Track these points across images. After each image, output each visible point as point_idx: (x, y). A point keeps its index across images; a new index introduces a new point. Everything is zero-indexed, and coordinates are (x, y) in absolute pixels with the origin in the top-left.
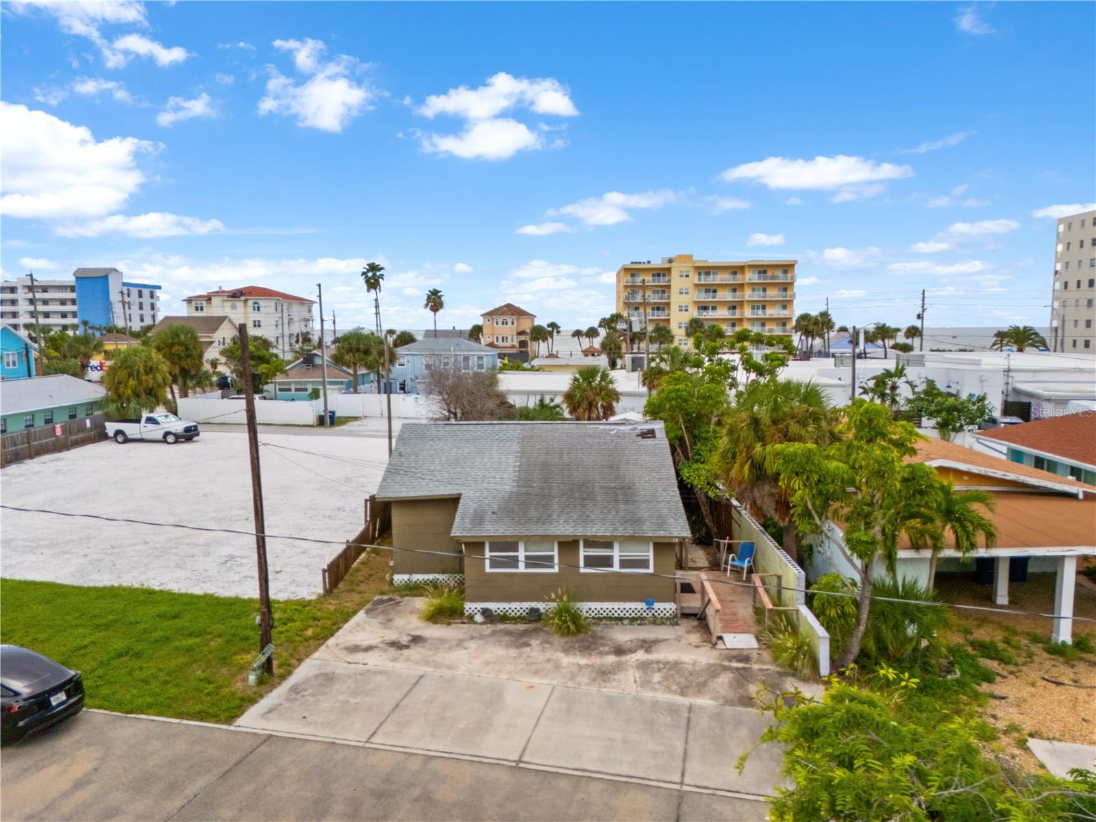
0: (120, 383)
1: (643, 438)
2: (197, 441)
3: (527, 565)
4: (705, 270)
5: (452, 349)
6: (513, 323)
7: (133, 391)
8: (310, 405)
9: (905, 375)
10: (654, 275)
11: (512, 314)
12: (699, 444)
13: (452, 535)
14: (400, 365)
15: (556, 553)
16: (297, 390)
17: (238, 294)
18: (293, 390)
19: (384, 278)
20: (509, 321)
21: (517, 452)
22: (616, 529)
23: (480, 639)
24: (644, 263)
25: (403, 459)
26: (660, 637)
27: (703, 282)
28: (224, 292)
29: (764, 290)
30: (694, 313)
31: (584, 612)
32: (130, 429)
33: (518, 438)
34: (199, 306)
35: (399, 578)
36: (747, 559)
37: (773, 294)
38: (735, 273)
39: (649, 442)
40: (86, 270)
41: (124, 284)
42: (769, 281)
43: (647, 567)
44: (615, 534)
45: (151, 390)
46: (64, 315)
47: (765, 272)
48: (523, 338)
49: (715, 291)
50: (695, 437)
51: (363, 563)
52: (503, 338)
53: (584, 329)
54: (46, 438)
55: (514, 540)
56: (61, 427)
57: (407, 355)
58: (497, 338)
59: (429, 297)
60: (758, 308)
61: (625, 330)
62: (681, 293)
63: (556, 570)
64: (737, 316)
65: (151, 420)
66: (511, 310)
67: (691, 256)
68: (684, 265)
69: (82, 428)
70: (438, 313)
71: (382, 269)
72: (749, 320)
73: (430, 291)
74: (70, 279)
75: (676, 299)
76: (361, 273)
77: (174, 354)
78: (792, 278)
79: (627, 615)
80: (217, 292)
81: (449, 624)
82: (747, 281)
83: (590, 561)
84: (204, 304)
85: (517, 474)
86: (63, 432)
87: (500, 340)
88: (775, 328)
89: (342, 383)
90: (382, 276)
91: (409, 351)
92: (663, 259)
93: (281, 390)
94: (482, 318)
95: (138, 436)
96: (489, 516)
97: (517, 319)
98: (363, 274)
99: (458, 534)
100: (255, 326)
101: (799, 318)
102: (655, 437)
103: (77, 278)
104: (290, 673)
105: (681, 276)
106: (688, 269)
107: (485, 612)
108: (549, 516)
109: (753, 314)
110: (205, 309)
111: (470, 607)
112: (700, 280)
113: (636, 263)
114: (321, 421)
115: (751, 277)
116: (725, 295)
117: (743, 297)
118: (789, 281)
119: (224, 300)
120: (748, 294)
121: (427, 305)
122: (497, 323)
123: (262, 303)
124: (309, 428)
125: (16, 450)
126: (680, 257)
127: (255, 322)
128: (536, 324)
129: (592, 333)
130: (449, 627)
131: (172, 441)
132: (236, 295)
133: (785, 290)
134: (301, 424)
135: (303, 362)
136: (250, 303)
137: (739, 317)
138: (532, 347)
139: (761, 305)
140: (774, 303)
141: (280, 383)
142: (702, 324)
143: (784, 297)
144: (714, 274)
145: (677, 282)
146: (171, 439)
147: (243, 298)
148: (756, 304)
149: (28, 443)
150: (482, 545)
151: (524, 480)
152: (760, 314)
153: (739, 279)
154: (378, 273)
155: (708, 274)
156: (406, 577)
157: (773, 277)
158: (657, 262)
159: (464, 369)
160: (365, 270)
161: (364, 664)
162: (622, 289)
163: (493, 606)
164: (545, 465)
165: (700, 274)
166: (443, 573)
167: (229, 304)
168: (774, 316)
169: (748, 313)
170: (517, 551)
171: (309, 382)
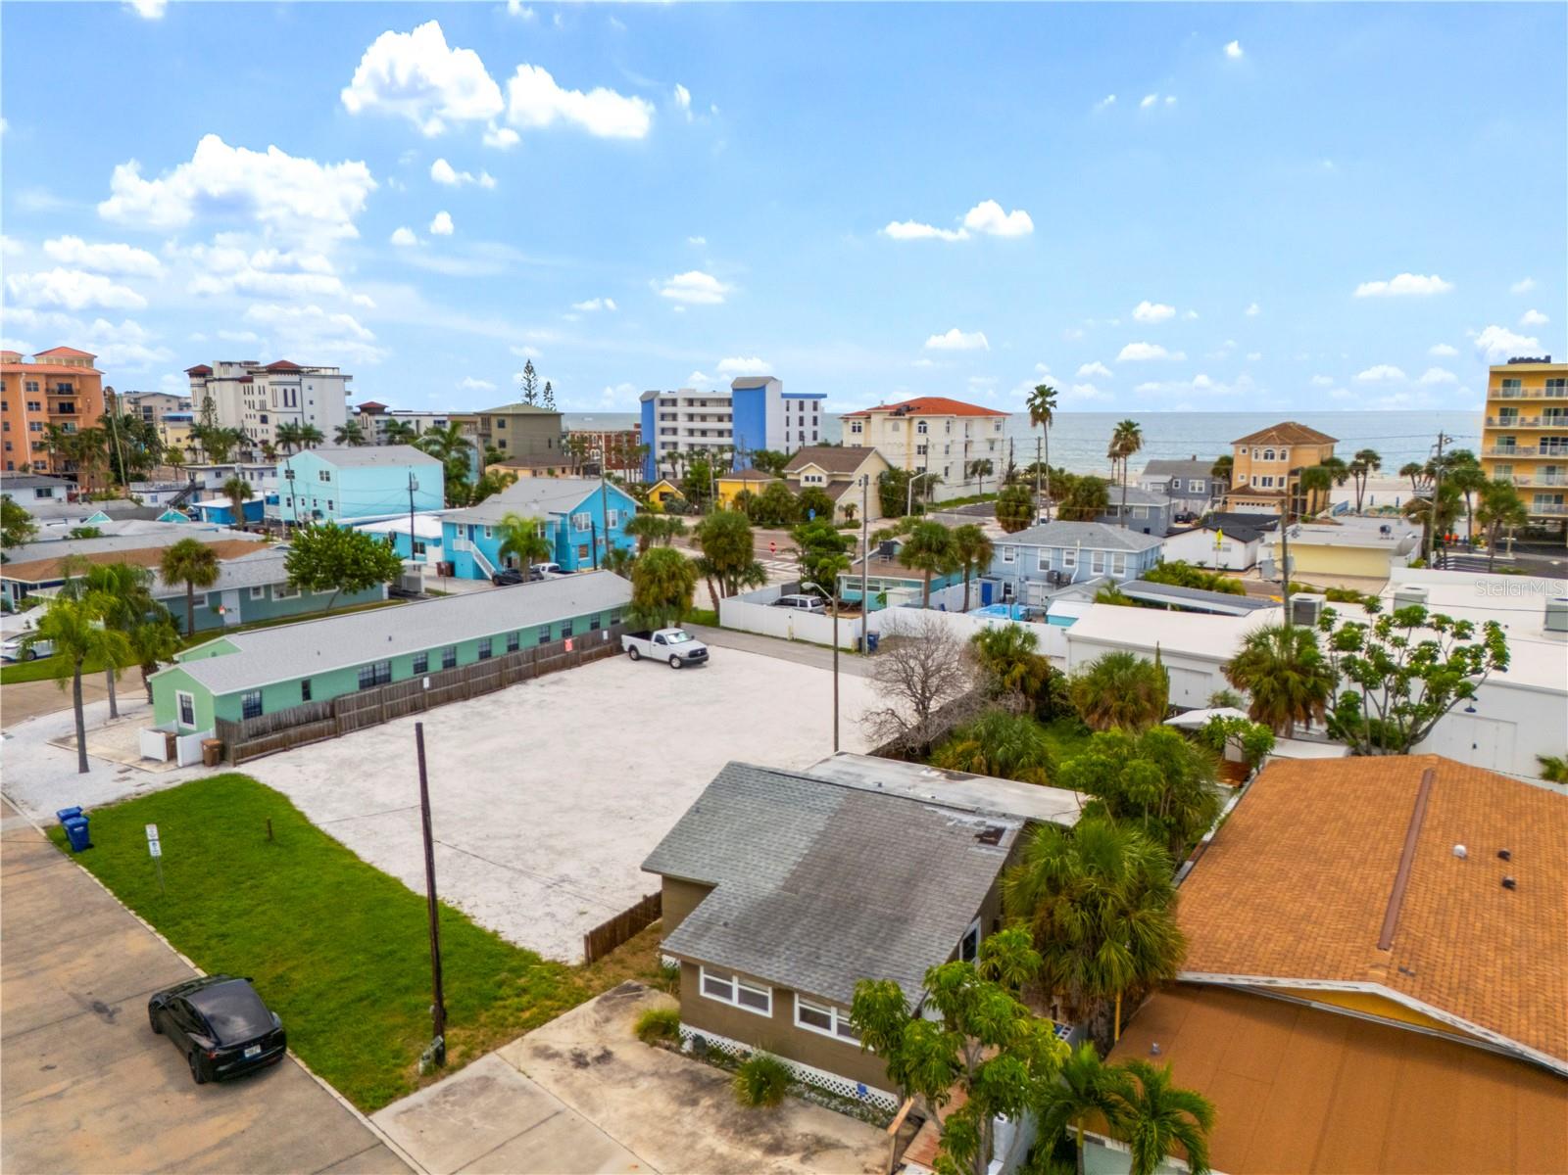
0: (643, 589)
3: (740, 1001)
5: (1079, 543)
6: (1283, 457)
7: (654, 600)
10: (1550, 384)
11: (1284, 443)
14: (1007, 560)
15: (770, 995)
17: (903, 410)
20: (1277, 453)
22: (830, 988)
23: (661, 1077)
24: (1538, 361)
26: (845, 1141)
28: (886, 407)
31: (798, 1073)
32: (643, 646)
34: (857, 425)
39: (985, 850)
40: (743, 380)
41: (784, 396)
44: (831, 995)
46: (721, 433)
52: (1264, 479)
54: (555, 654)
56: (573, 642)
57: (1017, 546)
58: (1255, 478)
59: (1118, 436)
63: (769, 1014)
69: (599, 641)
71: (1055, 393)
74: (728, 392)
76: (1026, 400)
79: (844, 1093)
80: (879, 408)
81: (653, 1044)
83: (806, 1016)
84: (863, 423)
85: (795, 867)
86: (575, 646)
87: (1260, 481)
89: (919, 585)
90: (1054, 404)
91: (1020, 541)
94: (1232, 447)
95: (649, 656)
96: (717, 928)
97: (1293, 449)
98: (1029, 400)
100: (920, 454)
102: (996, 843)
103: (734, 389)
104: (462, 1066)
107: (698, 1041)
108: (778, 944)
110: (861, 432)
111: (686, 1029)
114: (859, 646)
119: (886, 419)
122: (1257, 457)
123: (931, 423)
124: (845, 654)
125: (520, 670)
127: (919, 447)
128: (1330, 455)
130: (651, 1050)
131: (677, 665)
132: (901, 411)
134: (841, 646)
135: (879, 553)
136: (916, 422)
141: (849, 579)
146: (676, 662)
147: (907, 416)
149: (534, 661)
150: (695, 966)
151: (792, 884)
160: (1032, 396)
161: (529, 1077)
163: (707, 1036)
164: (835, 860)
167: (889, 425)
170: (730, 981)
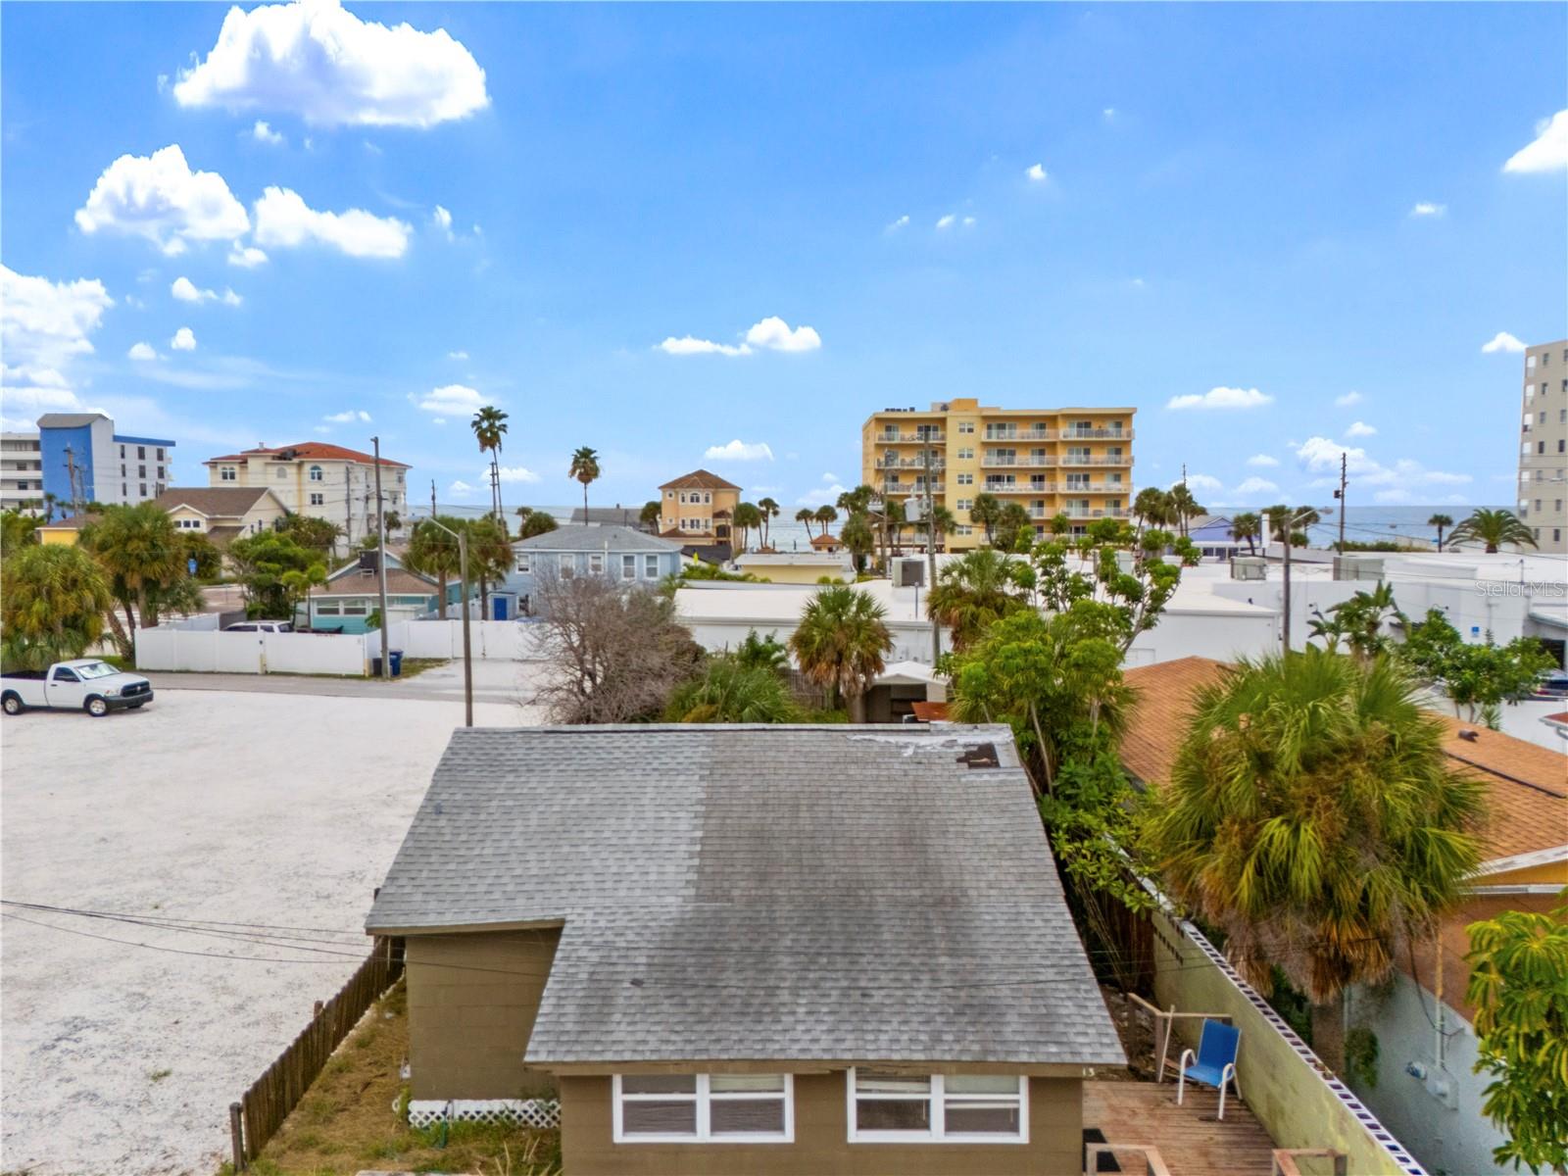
0: (18, 607)
1: (972, 766)
2: (147, 710)
3: (716, 1127)
4: (998, 422)
5: (606, 545)
6: (707, 500)
7: (40, 622)
8: (359, 641)
9: (1393, 603)
10: (920, 429)
11: (706, 486)
12: (1072, 762)
13: (528, 1058)
14: (521, 569)
15: (788, 1096)
16: (348, 611)
17: (290, 454)
18: (342, 610)
19: (508, 430)
20: (702, 497)
21: (700, 802)
22: (936, 1038)
24: (905, 410)
25: (442, 822)
27: (994, 439)
28: (267, 451)
29: (1087, 452)
30: (981, 486)
32: (29, 690)
33: (701, 766)
34: (228, 471)
35: (422, 1109)
36: (1228, 1067)
37: (1099, 457)
38: (1042, 426)
39: (985, 776)
40: (56, 416)
41: (116, 439)
42: (1094, 439)
43: (1014, 1128)
44: (937, 1056)
45: (76, 617)
46: (22, 485)
47: (1088, 425)
48: (722, 522)
49: (1012, 453)
50: (1059, 743)
51: (361, 1044)
52: (692, 522)
53: (815, 506)
55: (685, 1071)
57: (534, 553)
58: (683, 521)
59: (576, 461)
60: (1078, 479)
61: (880, 513)
62: (962, 456)
63: (788, 1136)
64: (1046, 491)
65: (65, 675)
66: (704, 481)
67: (975, 401)
68: (965, 413)
70: (590, 485)
71: (504, 416)
72: (1065, 496)
73: (578, 451)
74: (32, 431)
75: (954, 466)
76: (471, 423)
77: (130, 555)
78: (1129, 434)
80: (257, 451)
82: (1061, 438)
83: (873, 1114)
84: (237, 468)
85: (696, 862)
87: (688, 526)
88: (1103, 509)
89: (422, 600)
90: (503, 428)
91: (536, 547)
92: (933, 405)
93: (320, 611)
94: (660, 492)
95: (43, 703)
96: (624, 993)
97: (714, 494)
98: (475, 423)
99: (542, 1057)
100: (314, 502)
101: (1141, 494)
102: (997, 765)
103: (42, 429)
105: (962, 430)
106: (971, 421)
108: (772, 991)
109: (1069, 488)
110: (237, 476)
112: (989, 436)
113: (893, 410)
114: (377, 669)
115: (1066, 432)
116: (1026, 460)
117: (1055, 462)
118: (1125, 439)
119: (267, 464)
120: (1063, 458)
121: (573, 472)
122: (683, 500)
123: (324, 468)
124: (354, 682)
126: (959, 401)
127: (313, 496)
128: (742, 500)
129: (826, 514)
131: (101, 711)
132: (284, 456)
133: (1118, 452)
134: (344, 673)
135: (359, 566)
136: (307, 468)
137: (1050, 492)
138: (737, 536)
139: (1081, 474)
140: (1101, 471)
141: (320, 601)
142: (995, 503)
143: (1116, 463)
144: (1011, 427)
145: (955, 440)
146: (98, 707)
147: (296, 460)
148: (1075, 474)
150: (606, 1082)
151: (710, 882)
152: (1081, 488)
153: (1049, 435)
154: (497, 423)
155: (1001, 427)
156: (438, 1106)
157: (1101, 433)
158: (924, 410)
159: (626, 576)
160: (477, 419)
162: (872, 449)
164: (760, 836)
165: (989, 427)
166: (525, 1097)
167: (274, 470)
168: (1103, 492)
169: (1062, 486)
170: (693, 1091)
171: (368, 598)
